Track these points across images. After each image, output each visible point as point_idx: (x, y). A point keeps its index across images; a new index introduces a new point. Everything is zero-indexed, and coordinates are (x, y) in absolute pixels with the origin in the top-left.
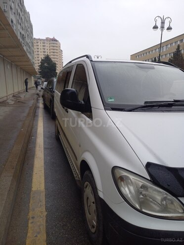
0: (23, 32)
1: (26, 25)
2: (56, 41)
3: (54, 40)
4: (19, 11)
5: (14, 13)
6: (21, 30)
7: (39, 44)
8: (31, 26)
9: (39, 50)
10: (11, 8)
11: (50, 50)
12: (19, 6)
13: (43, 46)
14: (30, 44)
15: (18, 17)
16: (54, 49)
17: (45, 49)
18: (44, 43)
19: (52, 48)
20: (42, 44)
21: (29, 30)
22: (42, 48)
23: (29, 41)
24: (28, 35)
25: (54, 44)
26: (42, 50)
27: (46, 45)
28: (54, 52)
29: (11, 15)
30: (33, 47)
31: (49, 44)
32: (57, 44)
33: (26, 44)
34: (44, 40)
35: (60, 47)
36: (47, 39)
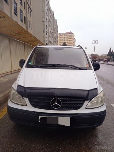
0: (52, 31)
1: (54, 27)
2: (72, 33)
3: (71, 33)
4: (51, 20)
5: (48, 22)
6: (51, 30)
7: (62, 36)
8: (57, 27)
9: (62, 40)
10: (46, 19)
11: (68, 39)
12: (51, 17)
13: (64, 37)
14: (56, 37)
15: (50, 23)
16: (70, 39)
17: (65, 39)
18: (64, 36)
19: (69, 38)
20: (63, 36)
21: (56, 29)
22: (63, 38)
23: (56, 35)
24: (55, 32)
25: (70, 35)
26: (63, 40)
27: (66, 36)
28: (70, 40)
29: (46, 23)
30: (58, 38)
31: (68, 36)
32: (72, 35)
33: (53, 37)
34: (64, 34)
35: (74, 37)
36: (67, 33)
